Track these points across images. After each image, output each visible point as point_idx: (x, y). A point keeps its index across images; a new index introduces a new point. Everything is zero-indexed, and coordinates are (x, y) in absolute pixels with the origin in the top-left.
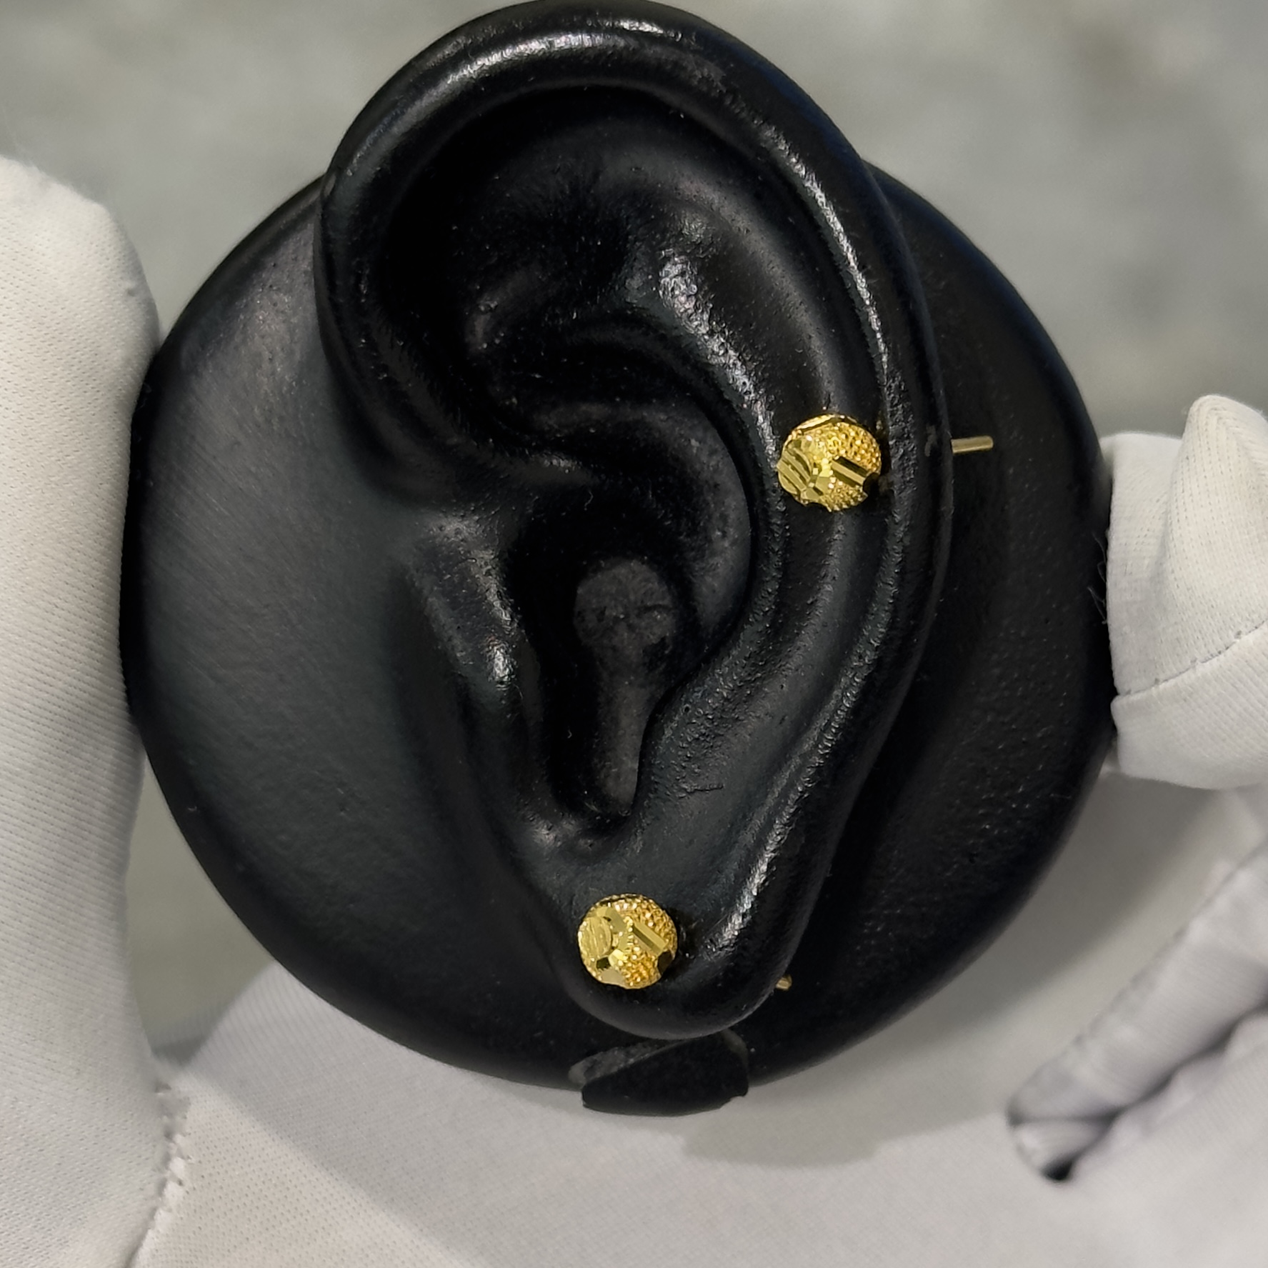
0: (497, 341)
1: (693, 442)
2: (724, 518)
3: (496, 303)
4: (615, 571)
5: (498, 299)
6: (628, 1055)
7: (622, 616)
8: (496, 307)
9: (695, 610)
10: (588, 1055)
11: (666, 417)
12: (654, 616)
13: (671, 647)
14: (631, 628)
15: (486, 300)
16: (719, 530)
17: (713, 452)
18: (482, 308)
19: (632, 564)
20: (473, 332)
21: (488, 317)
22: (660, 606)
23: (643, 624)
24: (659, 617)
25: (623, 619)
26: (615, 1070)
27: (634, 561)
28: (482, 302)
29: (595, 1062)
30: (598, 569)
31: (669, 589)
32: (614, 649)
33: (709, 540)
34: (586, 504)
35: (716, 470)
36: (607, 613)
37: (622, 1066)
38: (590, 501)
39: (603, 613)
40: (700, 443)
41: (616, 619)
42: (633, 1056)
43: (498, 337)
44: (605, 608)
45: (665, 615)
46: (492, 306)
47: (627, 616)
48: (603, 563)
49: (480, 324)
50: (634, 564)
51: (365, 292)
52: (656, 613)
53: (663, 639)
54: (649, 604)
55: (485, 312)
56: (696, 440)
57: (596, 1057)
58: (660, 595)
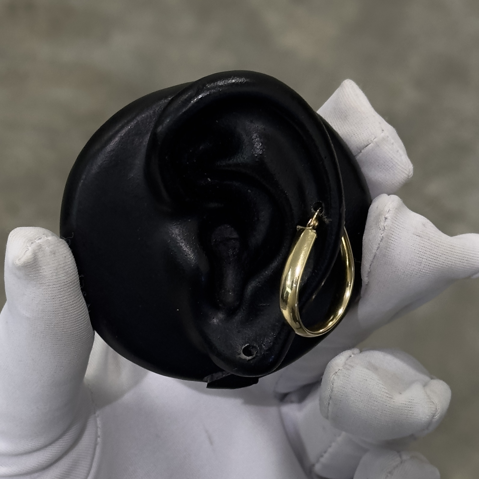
4: (220, 228)
6: (223, 374)
10: (211, 374)
11: (241, 183)
12: (232, 241)
13: (238, 251)
14: (225, 244)
16: (257, 218)
20: (184, 158)
22: (235, 238)
23: (229, 244)
24: (234, 242)
26: (219, 378)
27: (226, 224)
29: (213, 376)
32: (219, 251)
36: (217, 240)
37: (221, 377)
42: (224, 374)
45: (236, 241)
50: (226, 226)
54: (231, 237)
57: (214, 374)
58: (235, 235)
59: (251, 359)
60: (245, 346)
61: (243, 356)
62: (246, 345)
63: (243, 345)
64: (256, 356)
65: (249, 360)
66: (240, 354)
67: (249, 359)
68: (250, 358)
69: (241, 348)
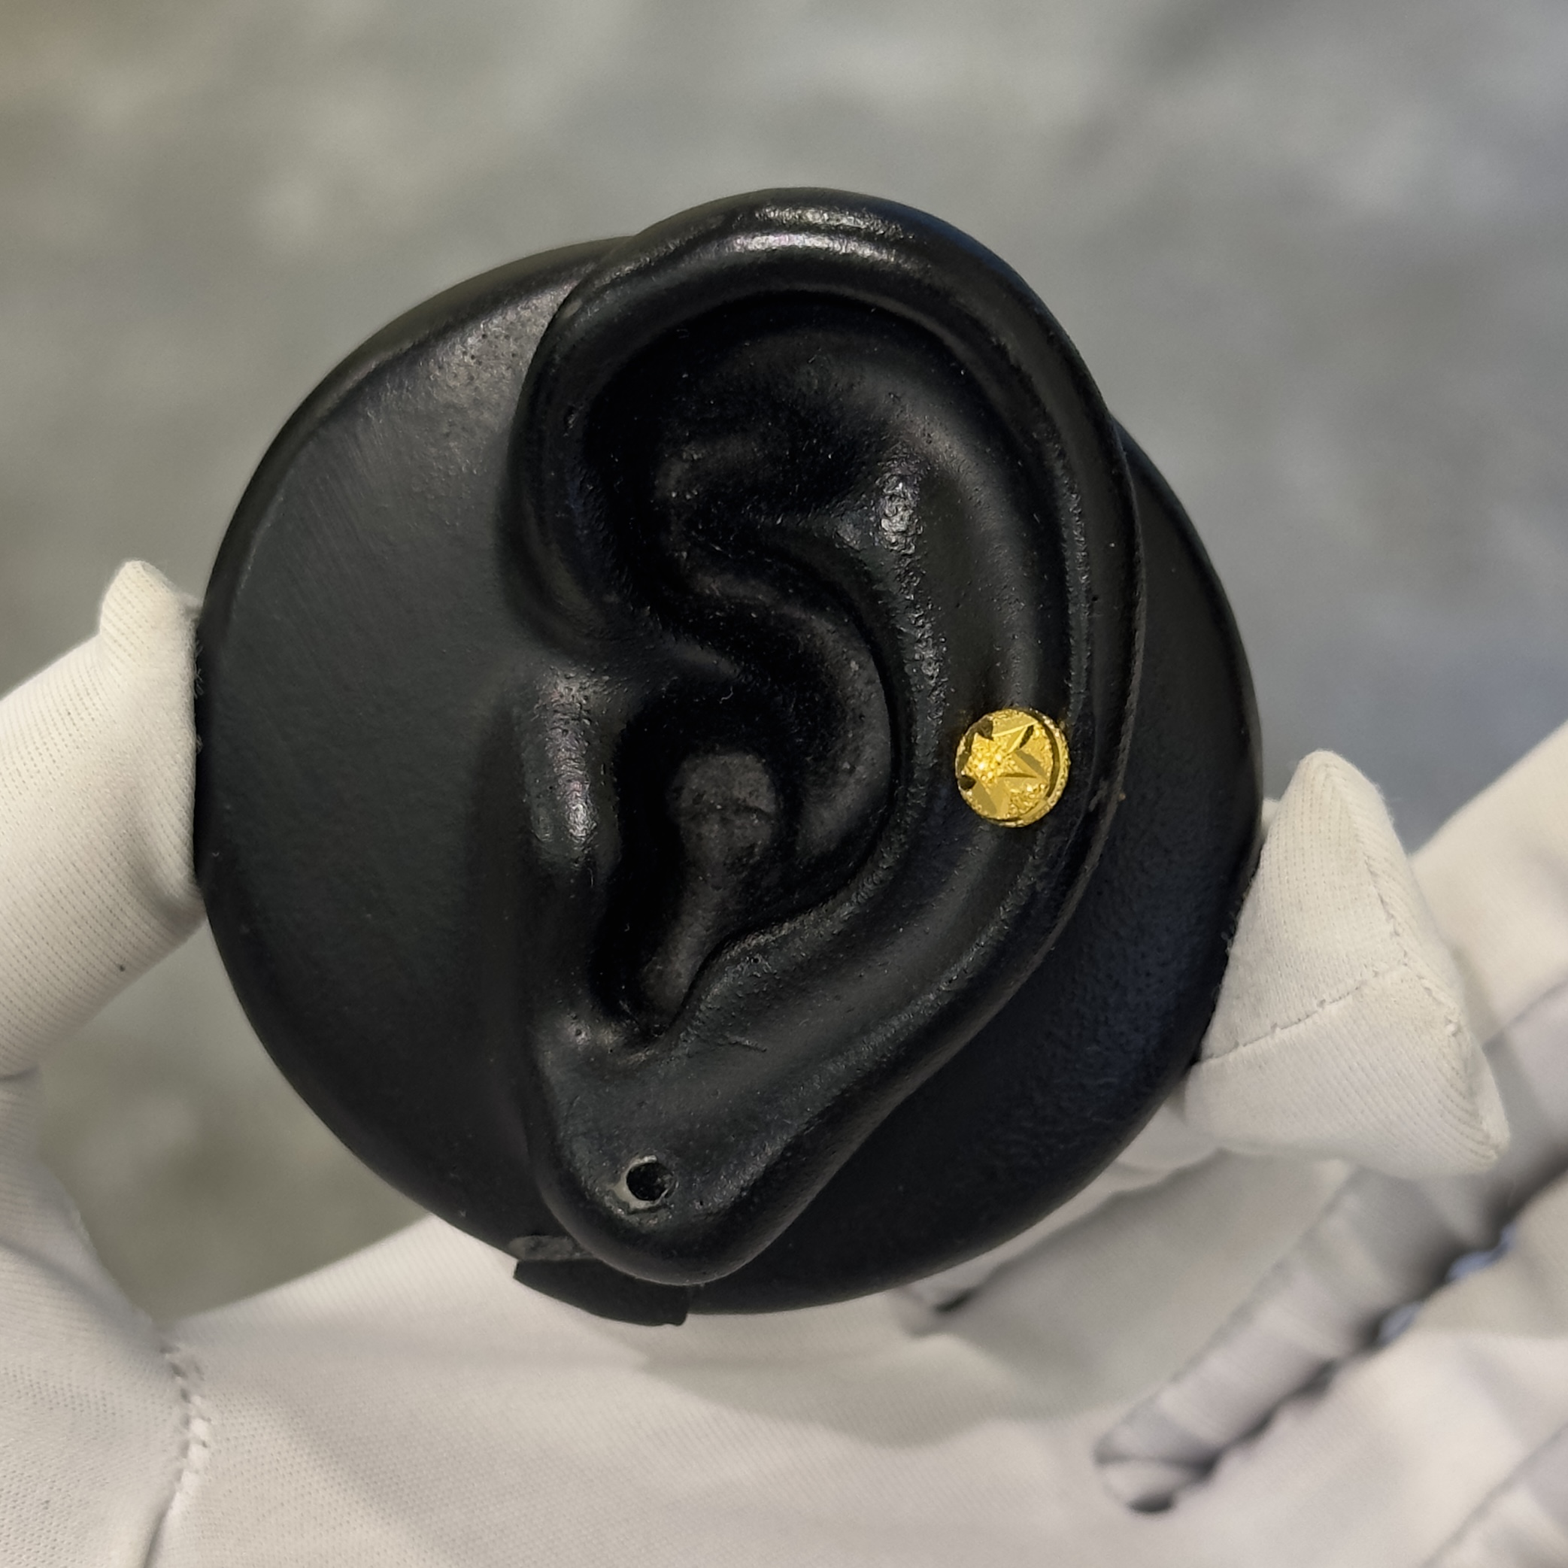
0: (688, 497)
1: (853, 664)
2: (857, 752)
3: (700, 455)
4: (726, 759)
5: (704, 451)
7: (719, 807)
8: (699, 459)
9: (796, 833)
10: (536, 1233)
11: (834, 629)
12: (752, 818)
13: (758, 858)
14: (724, 821)
15: (690, 449)
16: (850, 764)
17: (870, 682)
18: (685, 456)
19: (748, 758)
20: (667, 475)
21: (687, 466)
22: (761, 811)
23: (738, 822)
24: (756, 821)
25: (720, 809)
26: (558, 1258)
27: (751, 756)
28: (686, 449)
29: (539, 1244)
30: (711, 750)
31: (777, 798)
32: (700, 836)
33: (834, 769)
34: (723, 698)
35: (867, 703)
36: (705, 797)
37: (566, 1257)
38: (726, 698)
39: (700, 796)
40: (860, 667)
41: (712, 808)
43: (691, 493)
44: (705, 792)
45: (763, 822)
46: (695, 457)
47: (724, 808)
48: (718, 748)
49: (677, 470)
50: (749, 759)
51: (571, 427)
52: (755, 816)
53: (752, 846)
54: (751, 804)
55: (686, 461)
56: (856, 663)
57: (544, 1239)
58: (765, 801)
59: (644, 1211)
60: (641, 1162)
61: (624, 1191)
62: (646, 1159)
63: (638, 1156)
64: (664, 1206)
65: (636, 1212)
66: (615, 1179)
67: (638, 1207)
68: (642, 1204)
69: (627, 1165)
